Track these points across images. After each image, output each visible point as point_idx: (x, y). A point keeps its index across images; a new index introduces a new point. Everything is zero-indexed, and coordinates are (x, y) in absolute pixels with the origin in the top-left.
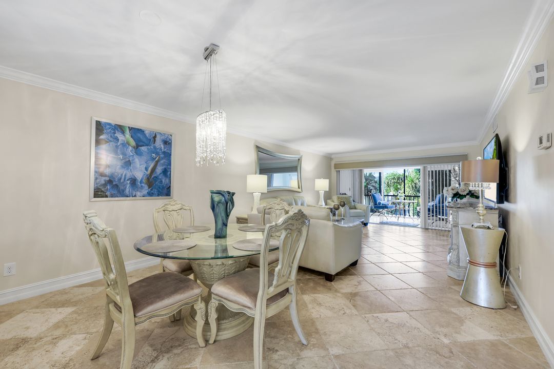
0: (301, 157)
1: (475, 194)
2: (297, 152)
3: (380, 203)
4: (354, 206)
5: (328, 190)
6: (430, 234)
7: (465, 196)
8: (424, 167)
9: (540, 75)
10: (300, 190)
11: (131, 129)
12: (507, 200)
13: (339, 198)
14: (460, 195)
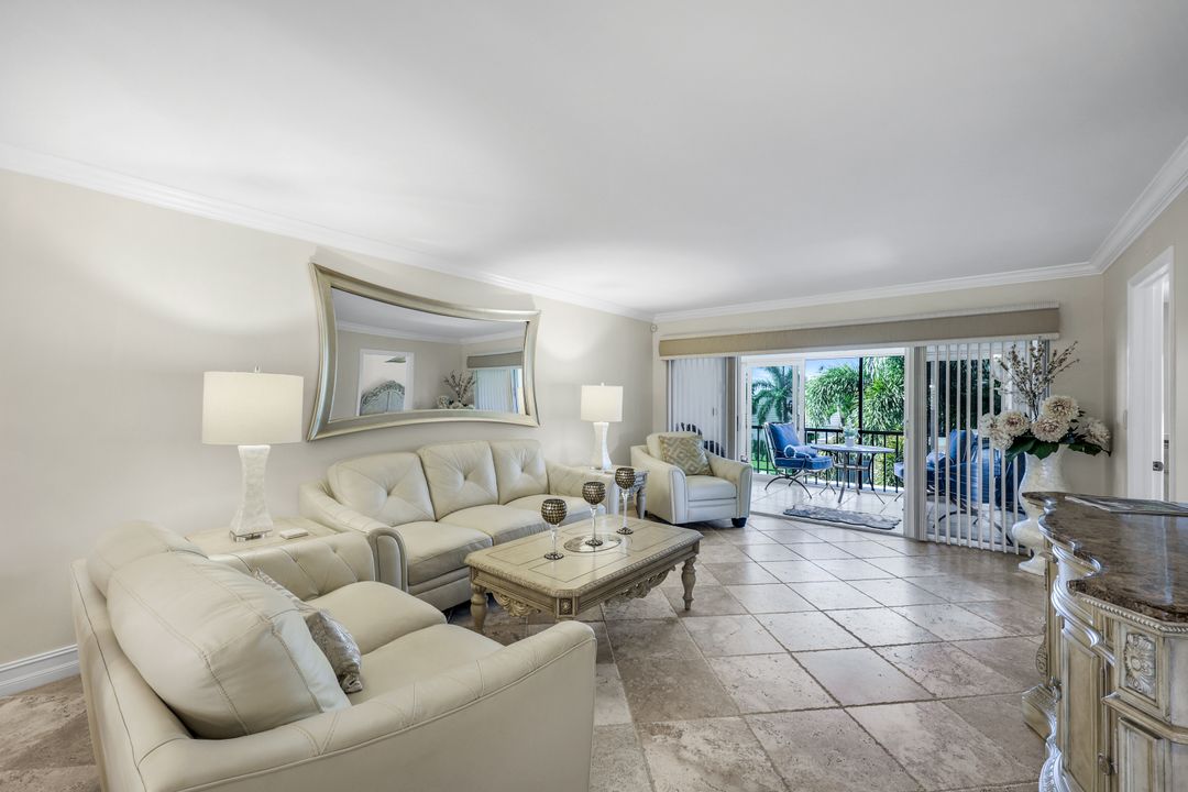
0: (536, 316)
1: (1087, 439)
2: (525, 301)
3: (791, 452)
4: (709, 465)
5: (622, 420)
7: (1054, 446)
8: (917, 349)
14: (1038, 443)
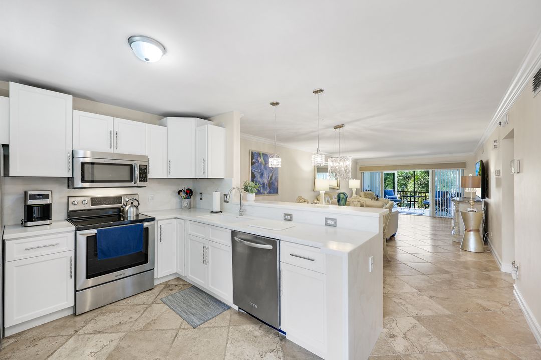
5: (359, 188)
6: (438, 221)
8: (433, 171)
9: (496, 144)
10: (338, 188)
11: (263, 154)
12: (488, 197)
13: (365, 194)
